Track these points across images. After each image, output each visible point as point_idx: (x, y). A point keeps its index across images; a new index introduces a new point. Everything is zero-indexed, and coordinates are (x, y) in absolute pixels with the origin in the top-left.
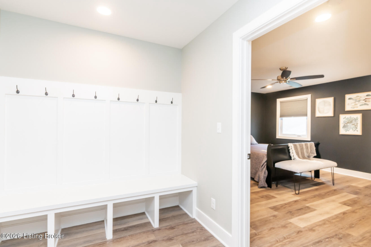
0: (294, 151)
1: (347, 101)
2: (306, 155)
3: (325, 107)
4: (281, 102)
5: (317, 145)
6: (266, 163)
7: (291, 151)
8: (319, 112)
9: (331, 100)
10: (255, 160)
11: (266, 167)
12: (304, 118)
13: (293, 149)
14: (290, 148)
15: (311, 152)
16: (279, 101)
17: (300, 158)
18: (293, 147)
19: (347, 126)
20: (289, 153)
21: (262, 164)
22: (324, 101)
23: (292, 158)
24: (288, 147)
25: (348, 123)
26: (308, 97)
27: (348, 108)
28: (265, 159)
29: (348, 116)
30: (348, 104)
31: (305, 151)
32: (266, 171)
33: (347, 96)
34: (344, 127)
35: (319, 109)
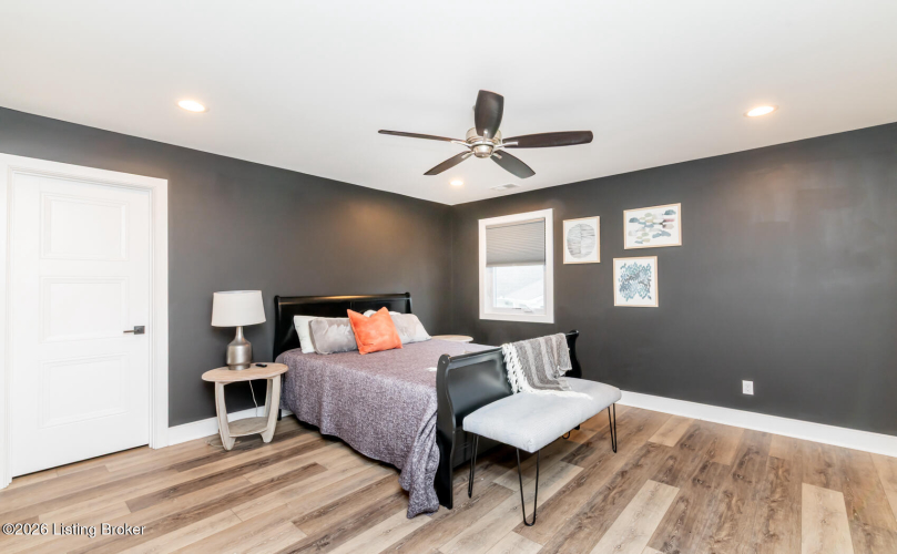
0: (518, 367)
1: (628, 227)
2: (549, 373)
3: (583, 239)
4: (488, 228)
5: (571, 340)
6: (434, 421)
7: (509, 367)
8: (571, 252)
9: (593, 223)
10: (403, 409)
11: (433, 435)
12: (539, 268)
13: (515, 360)
14: (507, 359)
15: (559, 361)
16: (484, 224)
17: (534, 386)
18: (515, 355)
19: (630, 285)
20: (506, 372)
21: (423, 424)
22: (581, 226)
23: (515, 389)
24: (503, 357)
25: (631, 278)
26: (547, 214)
27: (630, 242)
28: (433, 407)
29: (630, 261)
30: (630, 234)
31: (546, 359)
32: (436, 449)
33: (628, 214)
34: (623, 288)
35: (569, 244)
